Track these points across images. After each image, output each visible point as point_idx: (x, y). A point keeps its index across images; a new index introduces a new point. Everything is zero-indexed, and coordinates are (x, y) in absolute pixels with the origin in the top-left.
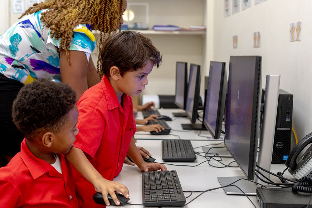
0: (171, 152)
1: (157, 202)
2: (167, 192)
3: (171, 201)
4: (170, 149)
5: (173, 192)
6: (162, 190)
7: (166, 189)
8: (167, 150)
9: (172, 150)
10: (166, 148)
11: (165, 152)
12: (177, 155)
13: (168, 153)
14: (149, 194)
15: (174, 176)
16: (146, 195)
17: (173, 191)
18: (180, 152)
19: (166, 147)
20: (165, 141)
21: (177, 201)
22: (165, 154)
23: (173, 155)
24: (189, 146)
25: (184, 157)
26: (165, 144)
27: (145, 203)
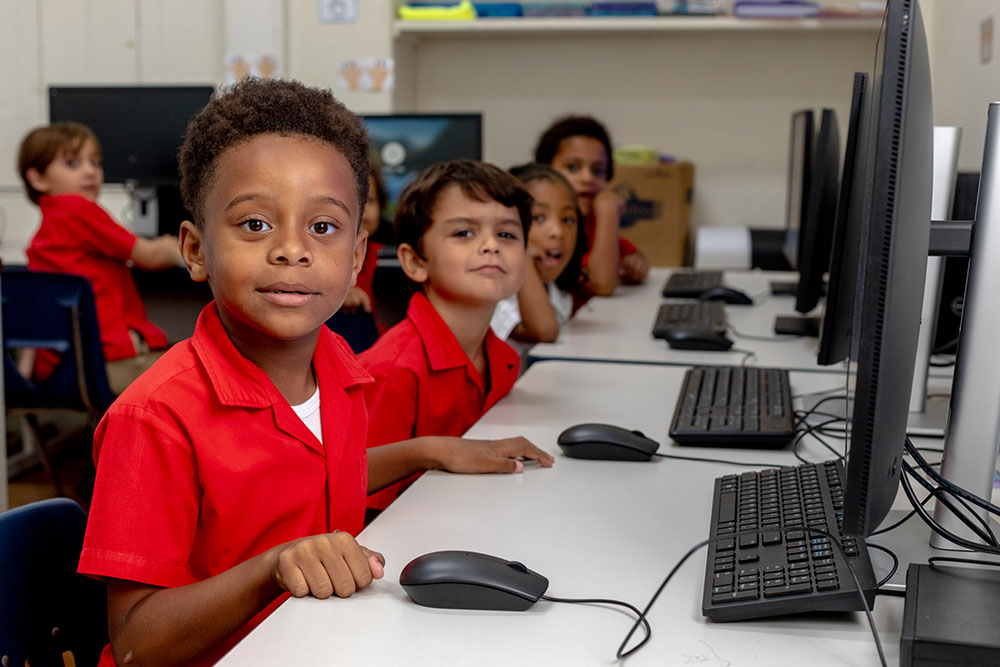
0: (707, 410)
1: (763, 600)
2: (802, 556)
3: (816, 593)
4: (707, 397)
5: (827, 553)
6: (784, 544)
7: (800, 543)
8: (694, 402)
9: (712, 404)
10: (692, 396)
11: (683, 411)
12: (726, 422)
13: (695, 412)
14: (731, 566)
15: (832, 483)
16: (718, 575)
17: (826, 546)
18: (739, 412)
19: (696, 391)
20: (698, 372)
21: (841, 591)
22: (682, 416)
23: (710, 421)
24: (778, 389)
25: (751, 428)
26: (695, 383)
27: (713, 607)
